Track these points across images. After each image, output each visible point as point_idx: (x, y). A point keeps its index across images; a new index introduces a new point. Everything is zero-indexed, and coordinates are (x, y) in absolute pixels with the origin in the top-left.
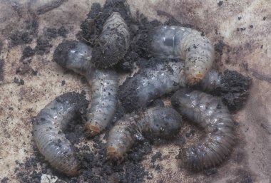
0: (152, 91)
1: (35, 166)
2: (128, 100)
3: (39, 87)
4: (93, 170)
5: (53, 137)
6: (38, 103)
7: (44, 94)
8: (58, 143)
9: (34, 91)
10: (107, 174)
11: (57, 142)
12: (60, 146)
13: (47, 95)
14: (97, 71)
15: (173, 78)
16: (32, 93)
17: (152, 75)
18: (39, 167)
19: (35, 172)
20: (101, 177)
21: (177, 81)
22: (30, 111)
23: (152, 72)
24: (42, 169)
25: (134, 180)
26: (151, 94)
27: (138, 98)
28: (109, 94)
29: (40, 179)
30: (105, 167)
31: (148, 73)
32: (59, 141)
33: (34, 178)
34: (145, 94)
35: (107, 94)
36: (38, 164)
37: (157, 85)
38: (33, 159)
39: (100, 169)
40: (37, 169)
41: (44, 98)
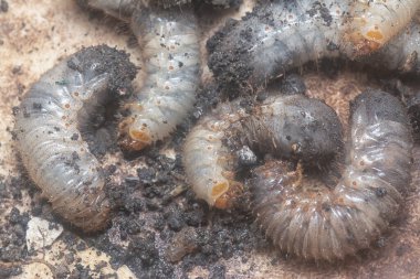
0: (282, 54)
1: (18, 197)
2: (230, 74)
3: (40, 19)
4: (142, 216)
5: (62, 147)
6: (34, 57)
7: (48, 37)
8: (73, 161)
9: (28, 27)
10: (171, 228)
11: (69, 157)
12: (77, 168)
13: (56, 39)
14: (152, 17)
15: (328, 34)
16: (23, 33)
17: (284, 23)
18: (26, 199)
19: (16, 211)
20: (158, 234)
21: (336, 42)
22: (16, 71)
23: (285, 16)
24: (33, 204)
25: (227, 247)
26: (279, 62)
27: (251, 69)
28: (181, 65)
29: (25, 227)
30: (167, 211)
31: (276, 17)
32: (75, 157)
33: (14, 223)
34: (266, 61)
35: (176, 66)
36: (23, 193)
37: (293, 44)
38: (13, 180)
39: (157, 214)
40: (21, 204)
41: (48, 44)
